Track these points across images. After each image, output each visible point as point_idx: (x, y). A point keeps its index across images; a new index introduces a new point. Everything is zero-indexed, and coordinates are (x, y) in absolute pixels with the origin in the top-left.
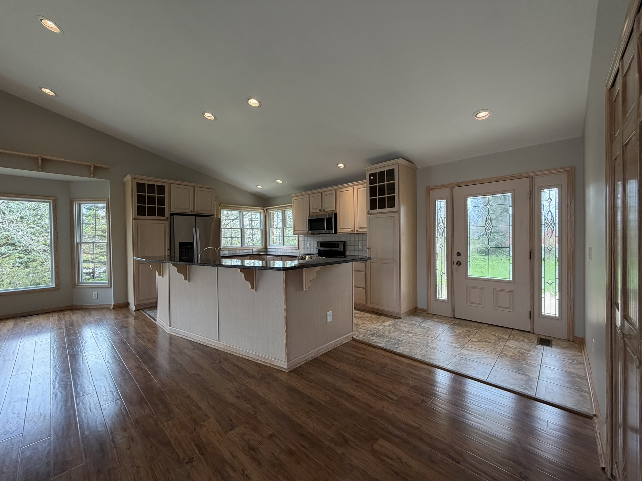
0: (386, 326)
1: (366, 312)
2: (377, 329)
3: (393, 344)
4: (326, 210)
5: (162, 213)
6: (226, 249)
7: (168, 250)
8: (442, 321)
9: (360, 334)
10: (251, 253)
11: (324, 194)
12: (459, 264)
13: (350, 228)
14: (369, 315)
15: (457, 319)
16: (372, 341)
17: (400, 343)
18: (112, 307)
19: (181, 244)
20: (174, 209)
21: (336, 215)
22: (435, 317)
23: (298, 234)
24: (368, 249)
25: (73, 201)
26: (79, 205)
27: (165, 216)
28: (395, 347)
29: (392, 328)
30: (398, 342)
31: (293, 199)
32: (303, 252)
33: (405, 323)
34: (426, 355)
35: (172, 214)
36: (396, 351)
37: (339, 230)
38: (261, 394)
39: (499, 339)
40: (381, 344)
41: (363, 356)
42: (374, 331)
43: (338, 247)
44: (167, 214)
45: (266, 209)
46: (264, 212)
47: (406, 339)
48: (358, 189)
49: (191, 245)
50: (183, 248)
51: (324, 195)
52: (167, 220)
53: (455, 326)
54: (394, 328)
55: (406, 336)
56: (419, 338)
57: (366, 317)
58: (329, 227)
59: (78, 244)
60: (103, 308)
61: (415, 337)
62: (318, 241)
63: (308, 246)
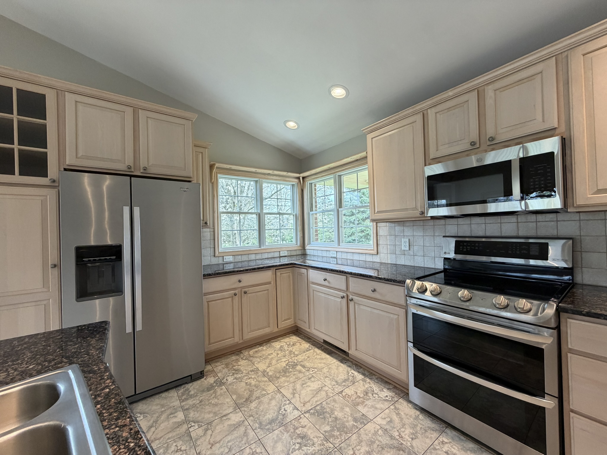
4: (503, 137)
5: (34, 169)
6: (229, 254)
7: (54, 266)
10: (277, 262)
11: (488, 89)
19: (81, 251)
20: (77, 158)
27: (47, 177)
31: (370, 136)
32: (389, 262)
35: (68, 171)
44: (54, 171)
45: (303, 178)
46: (299, 184)
49: (111, 252)
52: (53, 187)
63: (408, 249)
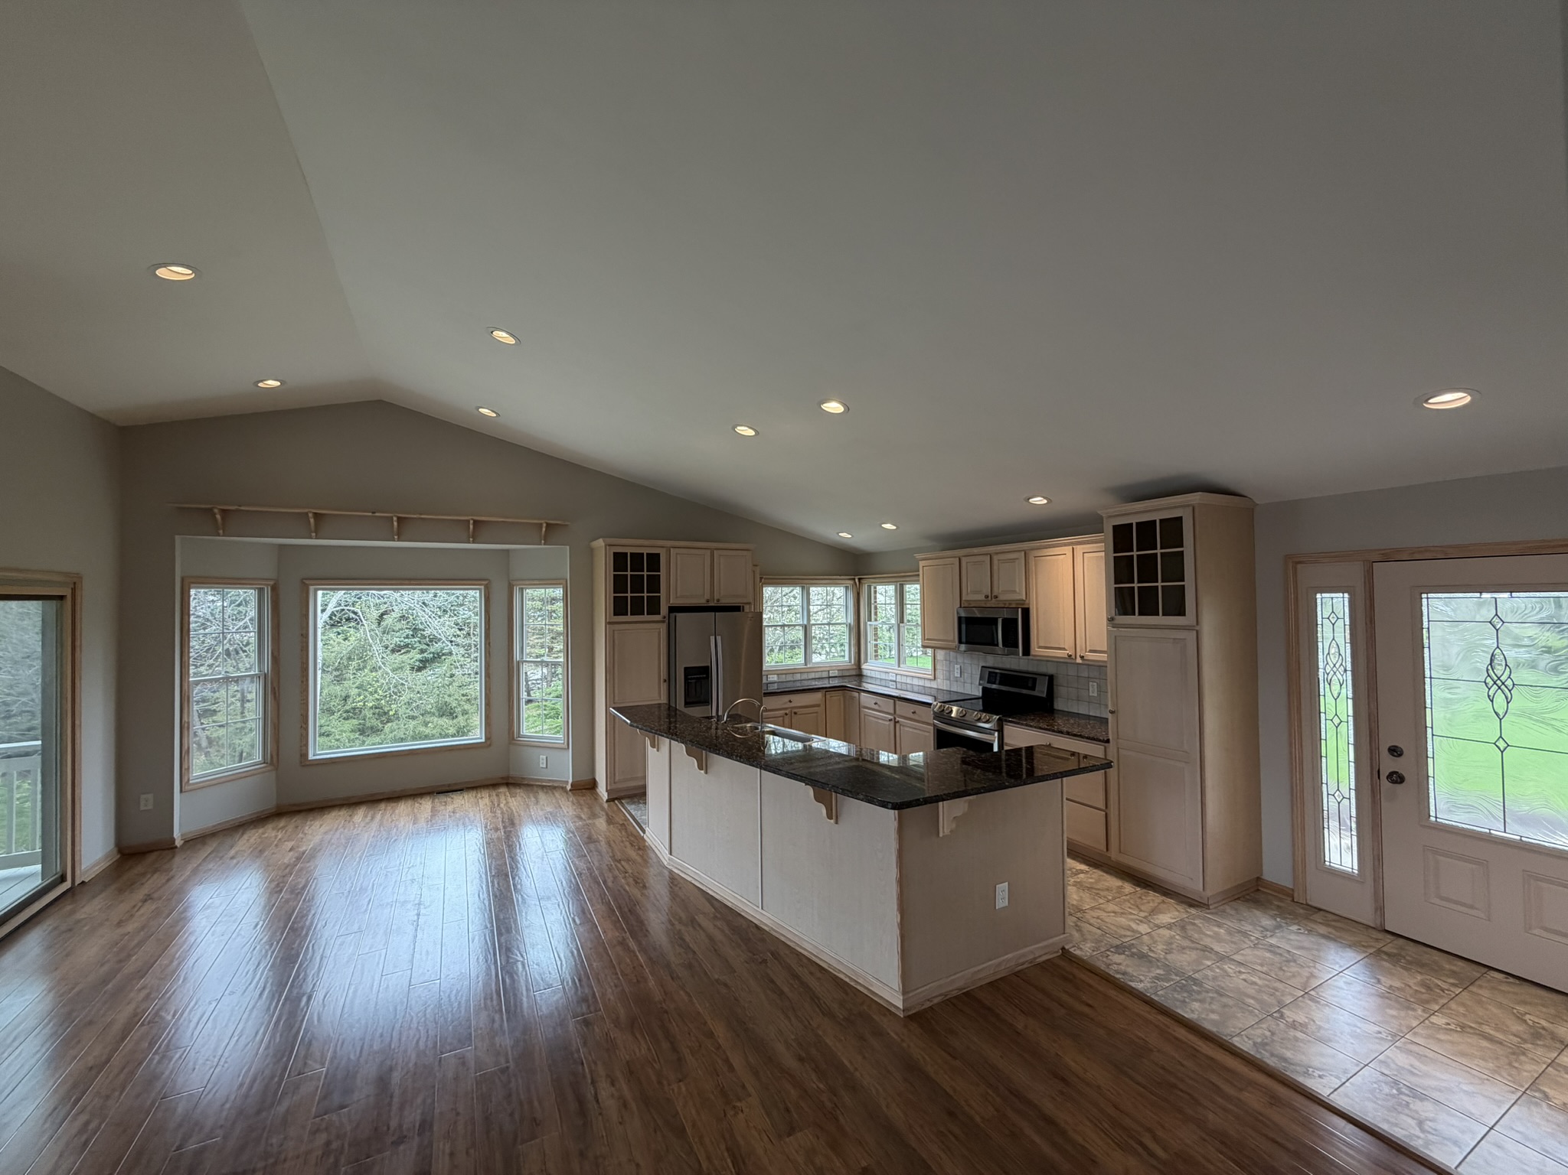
0: (1159, 927)
1: (1107, 873)
2: (1133, 931)
3: (1175, 990)
4: (1002, 597)
5: (654, 609)
6: (773, 672)
7: (665, 681)
8: (1340, 937)
9: (1085, 940)
10: (826, 684)
11: (995, 558)
12: (1397, 778)
13: (1064, 649)
14: (1113, 882)
15: (1392, 938)
16: (1115, 967)
17: (1194, 987)
18: (569, 787)
19: (688, 671)
20: (676, 598)
21: (1026, 612)
22: (1318, 917)
23: (934, 648)
24: (1112, 712)
25: (513, 586)
26: (522, 590)
27: (660, 614)
28: (1177, 1000)
29: (1177, 937)
30: (1189, 984)
31: (922, 564)
32: (945, 688)
33: (1219, 926)
34: (1267, 1044)
35: (673, 609)
36: (1179, 1011)
37: (1035, 650)
38: (846, 1062)
39: (1536, 1035)
40: (1141, 981)
41: (1086, 1010)
42: (1125, 936)
43: (1033, 688)
44: (664, 610)
46: (854, 586)
47: (1215, 978)
48: (1084, 553)
49: (706, 671)
50: (691, 679)
51: (995, 562)
52: (663, 622)
53: (1384, 963)
54: (1184, 937)
55: (1218, 971)
56: (1254, 983)
57: (1107, 890)
58: (1010, 642)
59: (518, 663)
60: (555, 788)
61: (1243, 976)
62: (982, 667)
63: (959, 675)
